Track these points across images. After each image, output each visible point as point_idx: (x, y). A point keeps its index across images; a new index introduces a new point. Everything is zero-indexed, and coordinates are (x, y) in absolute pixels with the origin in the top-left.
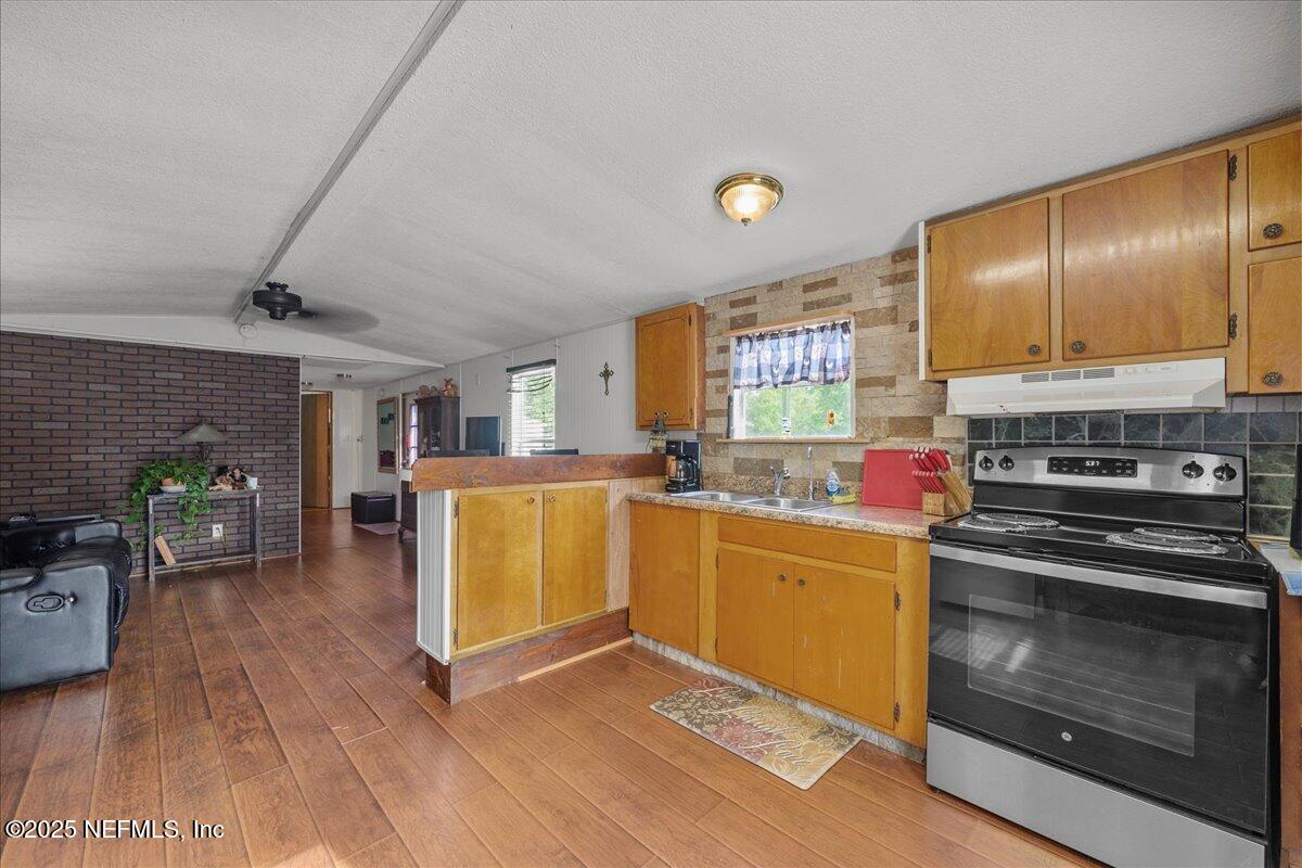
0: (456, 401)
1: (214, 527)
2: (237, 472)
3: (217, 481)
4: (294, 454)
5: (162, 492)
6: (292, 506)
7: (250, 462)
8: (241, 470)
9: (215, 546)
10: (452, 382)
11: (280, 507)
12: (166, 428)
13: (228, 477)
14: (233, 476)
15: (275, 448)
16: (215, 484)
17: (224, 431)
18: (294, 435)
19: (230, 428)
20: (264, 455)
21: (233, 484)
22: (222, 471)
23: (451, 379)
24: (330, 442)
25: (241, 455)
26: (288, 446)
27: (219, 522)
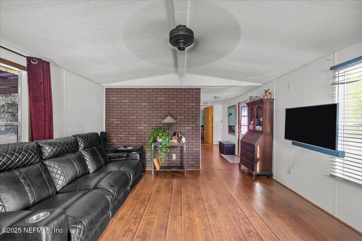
0: (271, 102)
1: (173, 155)
2: (179, 134)
3: (173, 138)
4: (199, 128)
5: (157, 141)
6: (198, 149)
7: (184, 131)
8: (181, 134)
9: (174, 162)
10: (269, 91)
11: (194, 149)
12: (160, 118)
13: (176, 137)
14: (178, 136)
15: (192, 125)
16: (172, 139)
17: (175, 119)
18: (199, 120)
19: (178, 117)
20: (188, 128)
21: (178, 140)
22: (175, 134)
23: (268, 90)
24: (212, 122)
25: (181, 128)
26: (197, 124)
27: (175, 153)
